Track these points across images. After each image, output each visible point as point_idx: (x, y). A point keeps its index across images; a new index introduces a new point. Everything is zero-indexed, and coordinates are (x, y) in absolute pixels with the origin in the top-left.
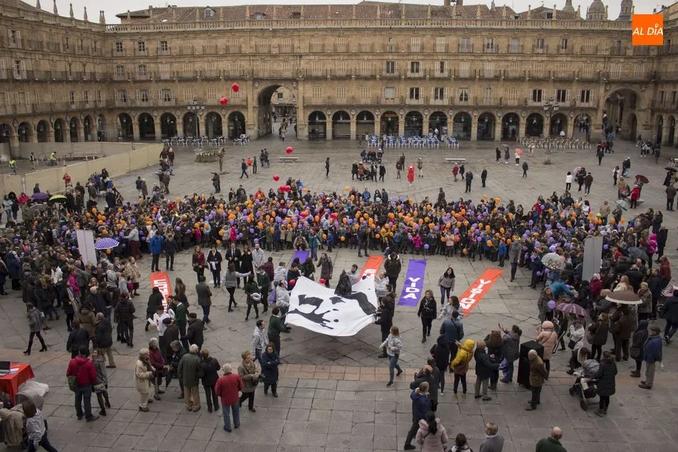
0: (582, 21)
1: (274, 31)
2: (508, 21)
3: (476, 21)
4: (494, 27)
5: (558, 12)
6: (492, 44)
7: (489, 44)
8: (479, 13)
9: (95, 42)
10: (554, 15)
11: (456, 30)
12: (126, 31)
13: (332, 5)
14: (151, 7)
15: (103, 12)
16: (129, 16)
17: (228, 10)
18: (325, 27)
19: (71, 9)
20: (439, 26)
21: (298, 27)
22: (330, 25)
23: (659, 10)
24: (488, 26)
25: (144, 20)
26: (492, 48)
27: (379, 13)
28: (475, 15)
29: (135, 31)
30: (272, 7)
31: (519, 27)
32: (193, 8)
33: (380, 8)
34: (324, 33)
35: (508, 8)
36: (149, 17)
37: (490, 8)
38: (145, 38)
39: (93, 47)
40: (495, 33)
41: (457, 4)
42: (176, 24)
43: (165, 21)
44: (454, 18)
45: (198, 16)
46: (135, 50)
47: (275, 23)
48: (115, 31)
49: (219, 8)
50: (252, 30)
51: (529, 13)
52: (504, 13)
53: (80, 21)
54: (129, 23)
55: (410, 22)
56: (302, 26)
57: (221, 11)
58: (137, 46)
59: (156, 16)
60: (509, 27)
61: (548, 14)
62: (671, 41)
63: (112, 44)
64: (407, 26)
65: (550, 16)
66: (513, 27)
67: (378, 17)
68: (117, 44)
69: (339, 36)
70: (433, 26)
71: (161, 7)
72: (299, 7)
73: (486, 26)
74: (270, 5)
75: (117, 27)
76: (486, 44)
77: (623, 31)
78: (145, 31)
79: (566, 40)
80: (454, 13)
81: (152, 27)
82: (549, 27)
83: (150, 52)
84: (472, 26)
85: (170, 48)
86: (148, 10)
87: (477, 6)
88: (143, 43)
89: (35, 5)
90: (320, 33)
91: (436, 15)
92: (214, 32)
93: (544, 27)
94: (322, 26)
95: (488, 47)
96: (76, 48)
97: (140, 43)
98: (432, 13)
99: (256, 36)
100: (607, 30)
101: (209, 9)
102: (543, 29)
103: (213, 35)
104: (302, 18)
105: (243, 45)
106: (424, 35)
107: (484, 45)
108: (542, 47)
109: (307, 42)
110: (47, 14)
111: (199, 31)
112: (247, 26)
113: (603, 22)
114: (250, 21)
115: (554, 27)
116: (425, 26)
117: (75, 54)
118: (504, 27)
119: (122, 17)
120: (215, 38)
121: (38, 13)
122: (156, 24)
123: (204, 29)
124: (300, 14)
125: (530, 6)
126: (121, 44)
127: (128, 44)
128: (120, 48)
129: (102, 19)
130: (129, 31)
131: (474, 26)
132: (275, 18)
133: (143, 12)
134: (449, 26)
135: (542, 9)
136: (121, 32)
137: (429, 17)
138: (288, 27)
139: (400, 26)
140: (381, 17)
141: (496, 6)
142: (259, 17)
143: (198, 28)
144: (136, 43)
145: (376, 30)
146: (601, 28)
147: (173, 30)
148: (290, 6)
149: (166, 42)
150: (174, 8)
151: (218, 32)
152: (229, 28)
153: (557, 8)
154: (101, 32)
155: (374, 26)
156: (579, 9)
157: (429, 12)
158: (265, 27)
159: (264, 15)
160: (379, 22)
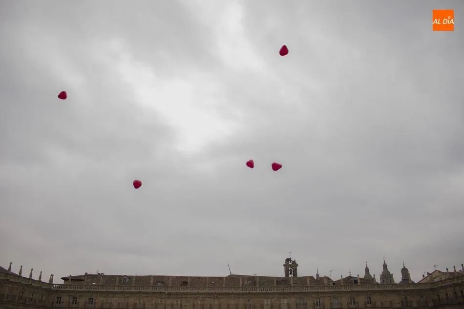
0: (378, 284)
1: (169, 294)
2: (329, 286)
3: (307, 287)
4: (319, 291)
5: (361, 279)
6: (320, 302)
7: (317, 302)
8: (308, 282)
9: (42, 296)
10: (359, 281)
11: (294, 293)
12: (66, 289)
13: (209, 277)
14: (86, 274)
15: (53, 275)
16: (70, 280)
17: (139, 279)
18: (204, 292)
19: (31, 273)
20: (282, 291)
21: (186, 292)
22: (207, 291)
23: (426, 275)
24: (316, 291)
25: (80, 282)
26: (320, 305)
27: (241, 283)
28: (306, 283)
29: (73, 290)
30: (169, 277)
31: (336, 290)
32: (115, 276)
33: (242, 279)
34: (204, 296)
35: (327, 278)
36: (84, 280)
37: (315, 278)
38: (78, 295)
39: (40, 299)
40: (320, 295)
41: (294, 276)
42: (102, 286)
43: (94, 283)
44: (292, 285)
45: (117, 281)
46: (69, 303)
47: (170, 289)
48: (58, 289)
49: (133, 277)
50: (154, 293)
51: (342, 281)
52: (325, 281)
53: (36, 281)
54: (70, 284)
55: (262, 289)
56: (189, 291)
57: (134, 279)
58: (71, 301)
59: (89, 280)
60: (330, 290)
61: (355, 281)
62: (440, 296)
63: (54, 298)
64: (261, 292)
65: (356, 282)
66: (333, 290)
67: (241, 286)
68: (58, 298)
69: (214, 299)
70: (278, 291)
71: (93, 274)
72: (187, 277)
73: (314, 291)
74: (168, 276)
75: (60, 286)
76: (316, 302)
77: (406, 290)
78: (80, 290)
79: (370, 299)
80: (292, 282)
81: (84, 287)
82: (357, 289)
83: (80, 305)
84: (304, 291)
85: (95, 303)
86: (84, 276)
87: (307, 277)
88: (76, 298)
89: (7, 268)
90: (201, 296)
91: (280, 284)
92: (126, 293)
93: (353, 289)
94: (202, 291)
95: (317, 305)
96: (28, 300)
97: (74, 298)
98: (277, 282)
99: (157, 297)
100: (395, 290)
101: (125, 277)
102: (352, 291)
103: (126, 295)
104: (188, 286)
105: (147, 303)
106: (273, 298)
107: (314, 304)
108: (354, 303)
109: (192, 302)
110: (14, 275)
111: (117, 292)
112: (150, 290)
113: (392, 284)
114: (153, 286)
115: (360, 289)
116: (273, 291)
117: (25, 304)
118: (326, 290)
119: (65, 279)
120: (128, 297)
121: (8, 274)
122: (88, 285)
123: (121, 290)
124: (187, 283)
125: (342, 276)
126: (60, 298)
127: (65, 298)
128: (59, 301)
129: (51, 280)
130: (68, 289)
131: (306, 291)
132: (170, 285)
133: (80, 276)
134: (289, 291)
135: (350, 277)
136: (62, 289)
137: (275, 285)
138: (179, 292)
139: (255, 292)
140: (242, 285)
141: (320, 276)
142: (159, 284)
143: (116, 290)
144: (71, 298)
145: (239, 294)
146: (391, 289)
147: (98, 290)
148: (181, 277)
149: (92, 299)
150: (103, 275)
151: (130, 293)
152: (138, 291)
153: (360, 277)
154: (48, 289)
155: (239, 292)
156: (374, 277)
157: (275, 281)
158: (163, 291)
159: (163, 283)
160: (241, 289)
